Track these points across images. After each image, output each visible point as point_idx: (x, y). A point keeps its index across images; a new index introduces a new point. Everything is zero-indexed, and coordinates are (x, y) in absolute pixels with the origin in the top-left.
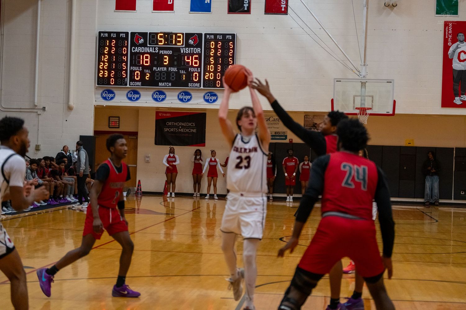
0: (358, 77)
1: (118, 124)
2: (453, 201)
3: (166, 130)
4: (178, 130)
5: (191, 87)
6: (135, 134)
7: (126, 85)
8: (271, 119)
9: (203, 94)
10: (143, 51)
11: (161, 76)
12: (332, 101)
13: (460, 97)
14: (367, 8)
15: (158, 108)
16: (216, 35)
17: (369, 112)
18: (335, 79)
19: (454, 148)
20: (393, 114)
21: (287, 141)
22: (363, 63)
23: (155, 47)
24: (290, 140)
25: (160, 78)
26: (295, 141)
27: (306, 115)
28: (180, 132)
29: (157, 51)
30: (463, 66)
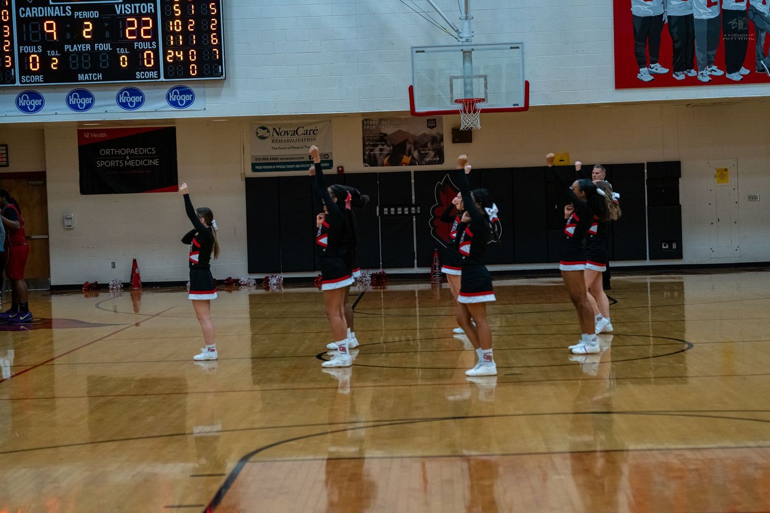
0: (455, 42)
1: (4, 160)
2: (648, 263)
3: (100, 164)
4: (124, 163)
5: (140, 79)
6: (41, 177)
7: (15, 82)
8: (301, 131)
9: (164, 92)
10: (41, 14)
11: (80, 61)
12: (411, 89)
13: (648, 67)
15: (80, 123)
17: (480, 106)
18: (413, 47)
19: (644, 164)
20: (526, 107)
21: (333, 171)
22: (464, 15)
23: (64, 6)
24: (338, 168)
25: (80, 65)
26: (347, 170)
27: (367, 120)
28: (129, 167)
29: (69, 13)
30: (651, 8)
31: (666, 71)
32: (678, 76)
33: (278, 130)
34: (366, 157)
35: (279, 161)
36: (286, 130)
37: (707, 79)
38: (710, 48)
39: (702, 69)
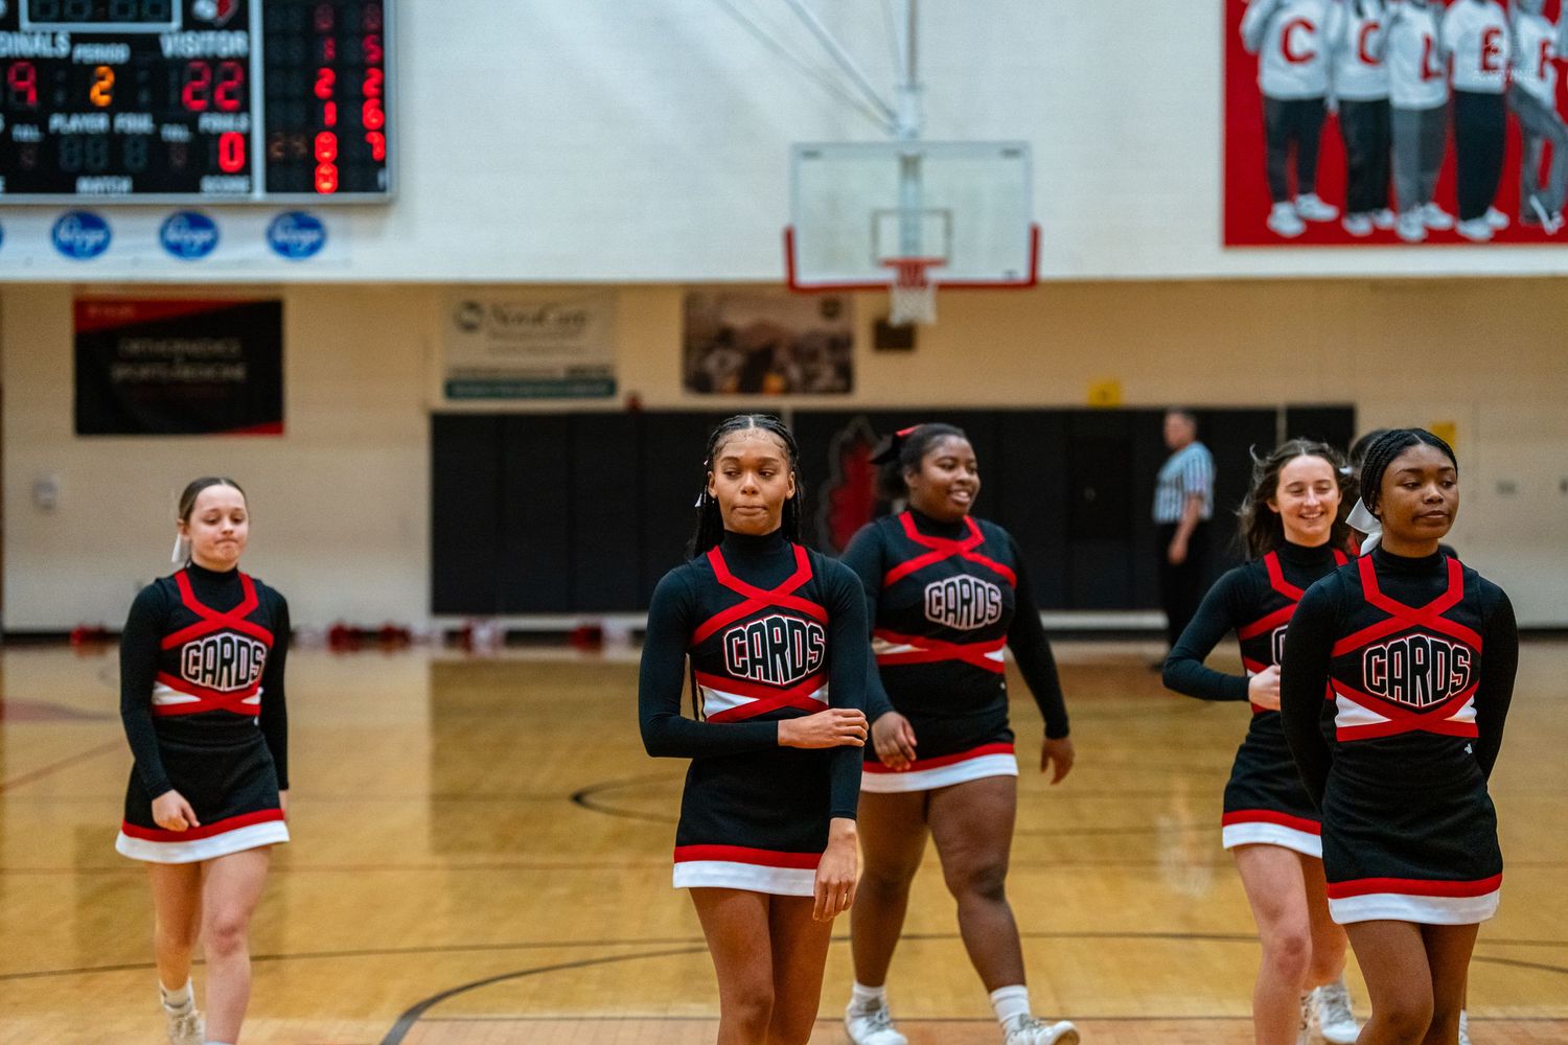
0: (882, 136)
3: (120, 372)
4: (169, 372)
5: (212, 193)
8: (552, 316)
9: (261, 223)
10: (5, 47)
11: (83, 154)
12: (789, 238)
13: (1292, 201)
15: (78, 286)
17: (935, 275)
18: (796, 146)
19: (1278, 409)
20: (1033, 282)
21: (617, 403)
22: (904, 81)
24: (629, 397)
25: (84, 159)
26: (650, 402)
27: (694, 296)
28: (179, 383)
29: (63, 49)
30: (1301, 78)
32: (1354, 223)
33: (501, 310)
34: (689, 376)
36: (519, 311)
37: (1416, 233)
38: (1425, 167)
39: (1408, 208)
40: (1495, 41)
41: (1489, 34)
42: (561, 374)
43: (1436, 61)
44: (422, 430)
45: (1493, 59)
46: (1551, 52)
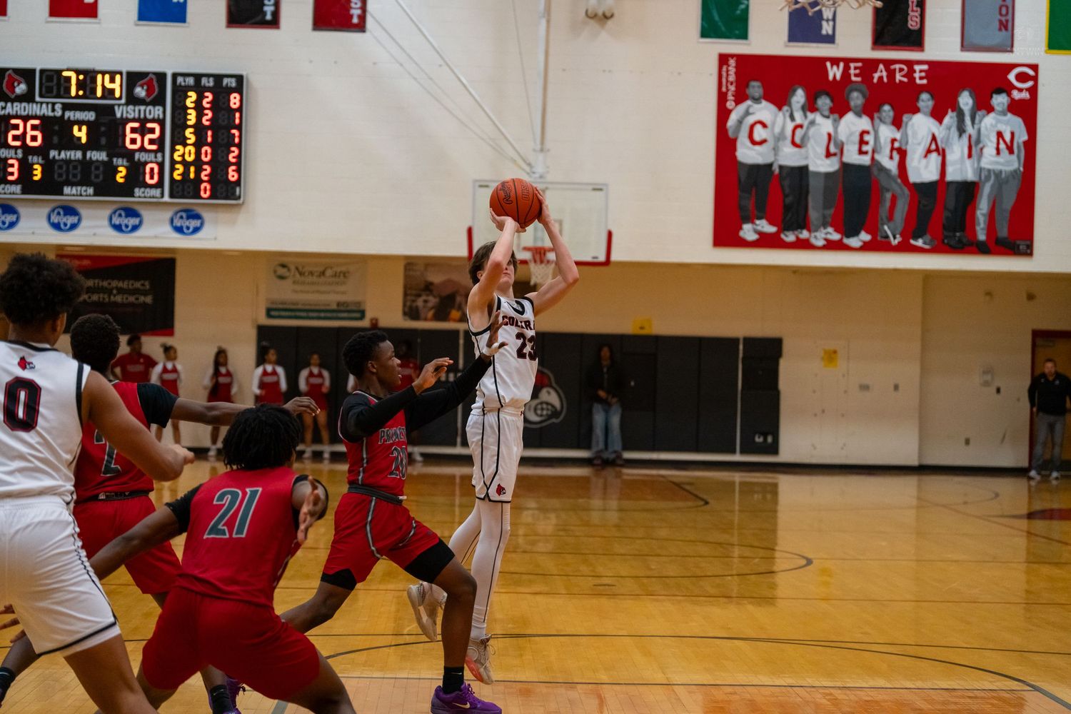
2: (737, 457)
4: (110, 298)
5: (140, 197)
8: (329, 272)
9: (168, 215)
10: (25, 110)
11: (68, 172)
12: (470, 231)
13: (753, 222)
14: (548, 22)
15: (60, 247)
16: (198, 77)
18: (476, 181)
19: (739, 339)
20: (608, 262)
21: (365, 323)
22: (538, 147)
23: (54, 104)
24: (372, 320)
25: (68, 176)
26: (384, 323)
27: (410, 263)
28: (115, 303)
29: (59, 113)
30: (760, 154)
31: (772, 229)
32: (786, 236)
33: (300, 269)
34: (407, 310)
35: (300, 307)
36: (311, 269)
37: (821, 243)
38: (826, 207)
39: (816, 231)
40: (866, 138)
41: (864, 133)
42: (334, 307)
43: (833, 148)
44: (253, 334)
45: (865, 148)
46: (896, 145)
